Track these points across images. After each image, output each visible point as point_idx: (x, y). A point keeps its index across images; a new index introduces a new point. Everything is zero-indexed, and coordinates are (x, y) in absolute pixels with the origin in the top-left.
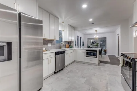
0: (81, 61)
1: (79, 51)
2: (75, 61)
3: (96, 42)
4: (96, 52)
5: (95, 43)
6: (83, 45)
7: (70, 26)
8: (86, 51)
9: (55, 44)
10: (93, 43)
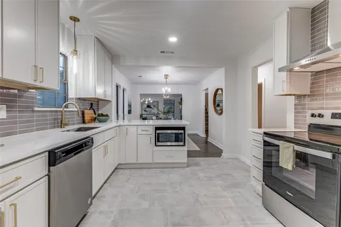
0: (139, 162)
1: (132, 130)
2: (120, 167)
4: (182, 131)
5: (154, 106)
6: (130, 112)
8: (157, 129)
9: (36, 109)
10: (149, 106)
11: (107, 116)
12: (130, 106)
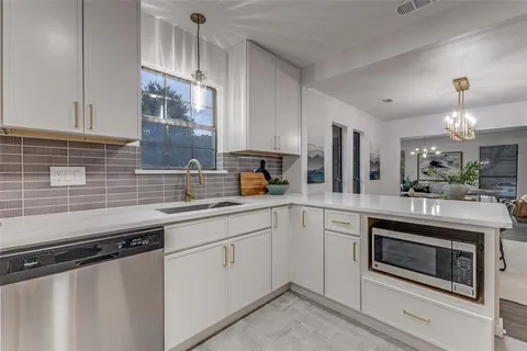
1: (315, 218)
2: (296, 291)
3: (451, 158)
4: (471, 248)
5: (450, 163)
6: (374, 176)
7: (259, 48)
9: (137, 171)
10: (435, 164)
11: (285, 183)
12: (375, 163)
